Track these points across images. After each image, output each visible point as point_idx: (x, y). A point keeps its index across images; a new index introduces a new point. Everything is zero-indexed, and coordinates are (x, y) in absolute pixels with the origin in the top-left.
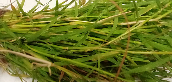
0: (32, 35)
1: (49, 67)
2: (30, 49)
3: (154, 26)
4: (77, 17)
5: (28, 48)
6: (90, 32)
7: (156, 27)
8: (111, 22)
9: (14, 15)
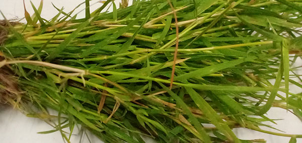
0: (55, 48)
1: (82, 75)
3: (225, 27)
4: (116, 21)
6: (135, 40)
7: (228, 29)
8: (162, 23)
9: (28, 26)
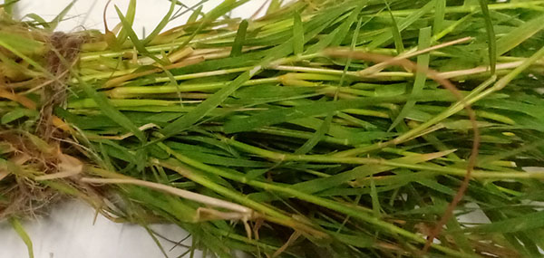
1: (245, 220)
2: (172, 156)
4: (300, 57)
5: (165, 152)
